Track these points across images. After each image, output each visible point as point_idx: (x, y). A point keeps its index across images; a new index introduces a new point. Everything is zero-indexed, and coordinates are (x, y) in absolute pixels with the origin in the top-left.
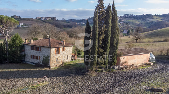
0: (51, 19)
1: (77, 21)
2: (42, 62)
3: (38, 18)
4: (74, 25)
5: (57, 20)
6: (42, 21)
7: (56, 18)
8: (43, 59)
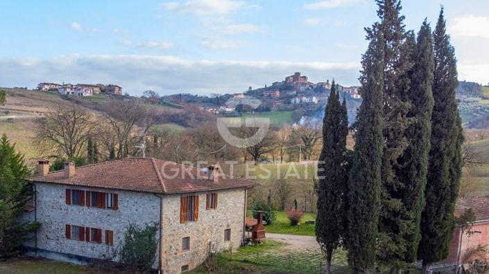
0: (103, 91)
1: (204, 102)
2: (122, 254)
3: (46, 87)
4: (193, 115)
5: (127, 96)
6: (66, 97)
7: (120, 88)
8: (124, 243)
